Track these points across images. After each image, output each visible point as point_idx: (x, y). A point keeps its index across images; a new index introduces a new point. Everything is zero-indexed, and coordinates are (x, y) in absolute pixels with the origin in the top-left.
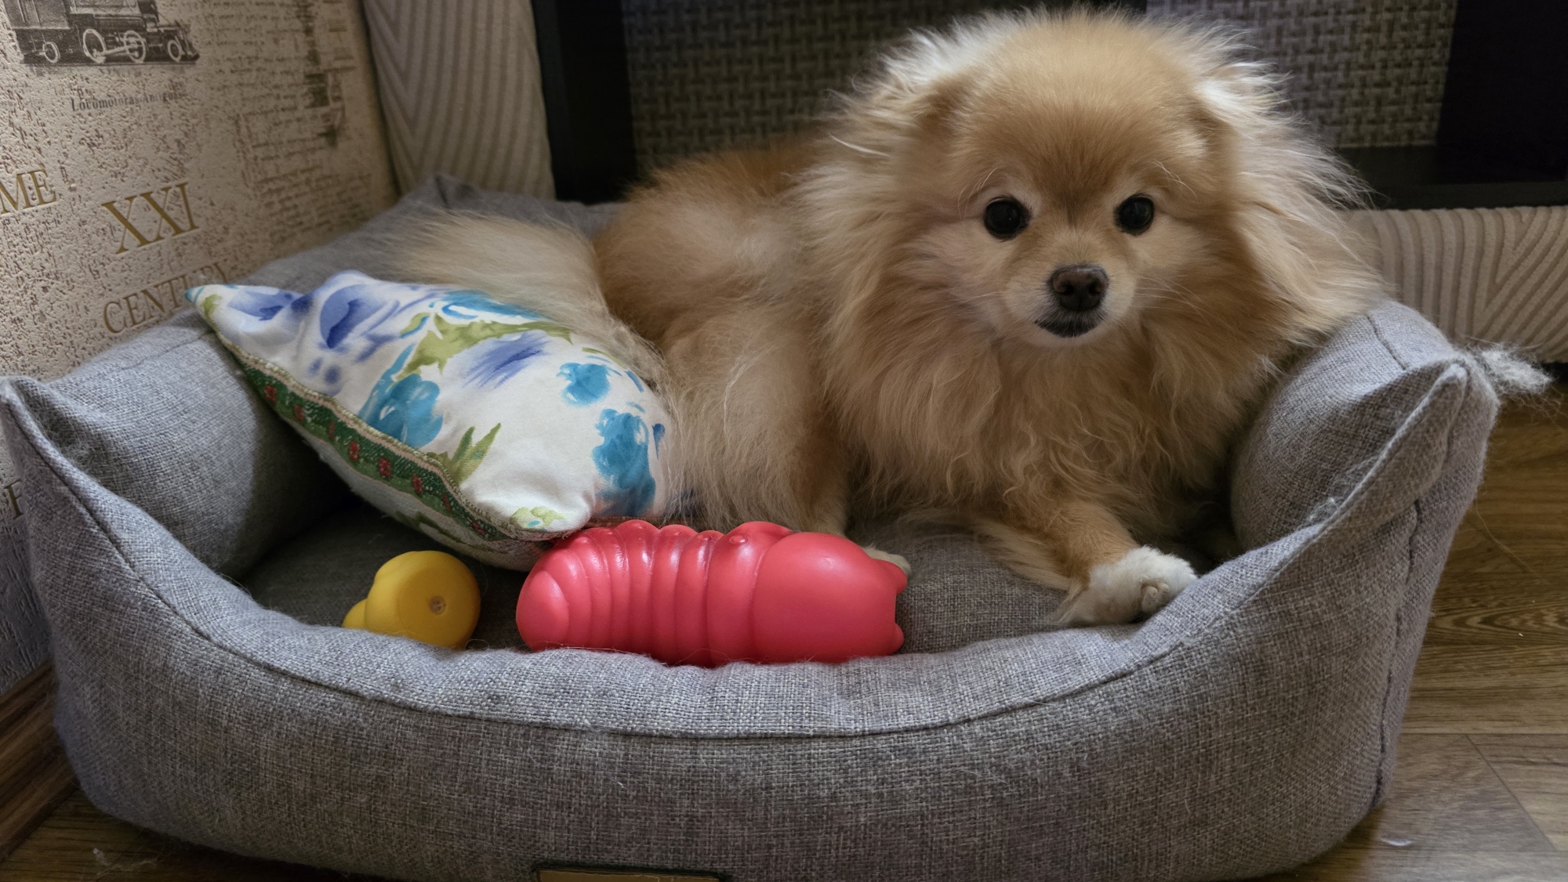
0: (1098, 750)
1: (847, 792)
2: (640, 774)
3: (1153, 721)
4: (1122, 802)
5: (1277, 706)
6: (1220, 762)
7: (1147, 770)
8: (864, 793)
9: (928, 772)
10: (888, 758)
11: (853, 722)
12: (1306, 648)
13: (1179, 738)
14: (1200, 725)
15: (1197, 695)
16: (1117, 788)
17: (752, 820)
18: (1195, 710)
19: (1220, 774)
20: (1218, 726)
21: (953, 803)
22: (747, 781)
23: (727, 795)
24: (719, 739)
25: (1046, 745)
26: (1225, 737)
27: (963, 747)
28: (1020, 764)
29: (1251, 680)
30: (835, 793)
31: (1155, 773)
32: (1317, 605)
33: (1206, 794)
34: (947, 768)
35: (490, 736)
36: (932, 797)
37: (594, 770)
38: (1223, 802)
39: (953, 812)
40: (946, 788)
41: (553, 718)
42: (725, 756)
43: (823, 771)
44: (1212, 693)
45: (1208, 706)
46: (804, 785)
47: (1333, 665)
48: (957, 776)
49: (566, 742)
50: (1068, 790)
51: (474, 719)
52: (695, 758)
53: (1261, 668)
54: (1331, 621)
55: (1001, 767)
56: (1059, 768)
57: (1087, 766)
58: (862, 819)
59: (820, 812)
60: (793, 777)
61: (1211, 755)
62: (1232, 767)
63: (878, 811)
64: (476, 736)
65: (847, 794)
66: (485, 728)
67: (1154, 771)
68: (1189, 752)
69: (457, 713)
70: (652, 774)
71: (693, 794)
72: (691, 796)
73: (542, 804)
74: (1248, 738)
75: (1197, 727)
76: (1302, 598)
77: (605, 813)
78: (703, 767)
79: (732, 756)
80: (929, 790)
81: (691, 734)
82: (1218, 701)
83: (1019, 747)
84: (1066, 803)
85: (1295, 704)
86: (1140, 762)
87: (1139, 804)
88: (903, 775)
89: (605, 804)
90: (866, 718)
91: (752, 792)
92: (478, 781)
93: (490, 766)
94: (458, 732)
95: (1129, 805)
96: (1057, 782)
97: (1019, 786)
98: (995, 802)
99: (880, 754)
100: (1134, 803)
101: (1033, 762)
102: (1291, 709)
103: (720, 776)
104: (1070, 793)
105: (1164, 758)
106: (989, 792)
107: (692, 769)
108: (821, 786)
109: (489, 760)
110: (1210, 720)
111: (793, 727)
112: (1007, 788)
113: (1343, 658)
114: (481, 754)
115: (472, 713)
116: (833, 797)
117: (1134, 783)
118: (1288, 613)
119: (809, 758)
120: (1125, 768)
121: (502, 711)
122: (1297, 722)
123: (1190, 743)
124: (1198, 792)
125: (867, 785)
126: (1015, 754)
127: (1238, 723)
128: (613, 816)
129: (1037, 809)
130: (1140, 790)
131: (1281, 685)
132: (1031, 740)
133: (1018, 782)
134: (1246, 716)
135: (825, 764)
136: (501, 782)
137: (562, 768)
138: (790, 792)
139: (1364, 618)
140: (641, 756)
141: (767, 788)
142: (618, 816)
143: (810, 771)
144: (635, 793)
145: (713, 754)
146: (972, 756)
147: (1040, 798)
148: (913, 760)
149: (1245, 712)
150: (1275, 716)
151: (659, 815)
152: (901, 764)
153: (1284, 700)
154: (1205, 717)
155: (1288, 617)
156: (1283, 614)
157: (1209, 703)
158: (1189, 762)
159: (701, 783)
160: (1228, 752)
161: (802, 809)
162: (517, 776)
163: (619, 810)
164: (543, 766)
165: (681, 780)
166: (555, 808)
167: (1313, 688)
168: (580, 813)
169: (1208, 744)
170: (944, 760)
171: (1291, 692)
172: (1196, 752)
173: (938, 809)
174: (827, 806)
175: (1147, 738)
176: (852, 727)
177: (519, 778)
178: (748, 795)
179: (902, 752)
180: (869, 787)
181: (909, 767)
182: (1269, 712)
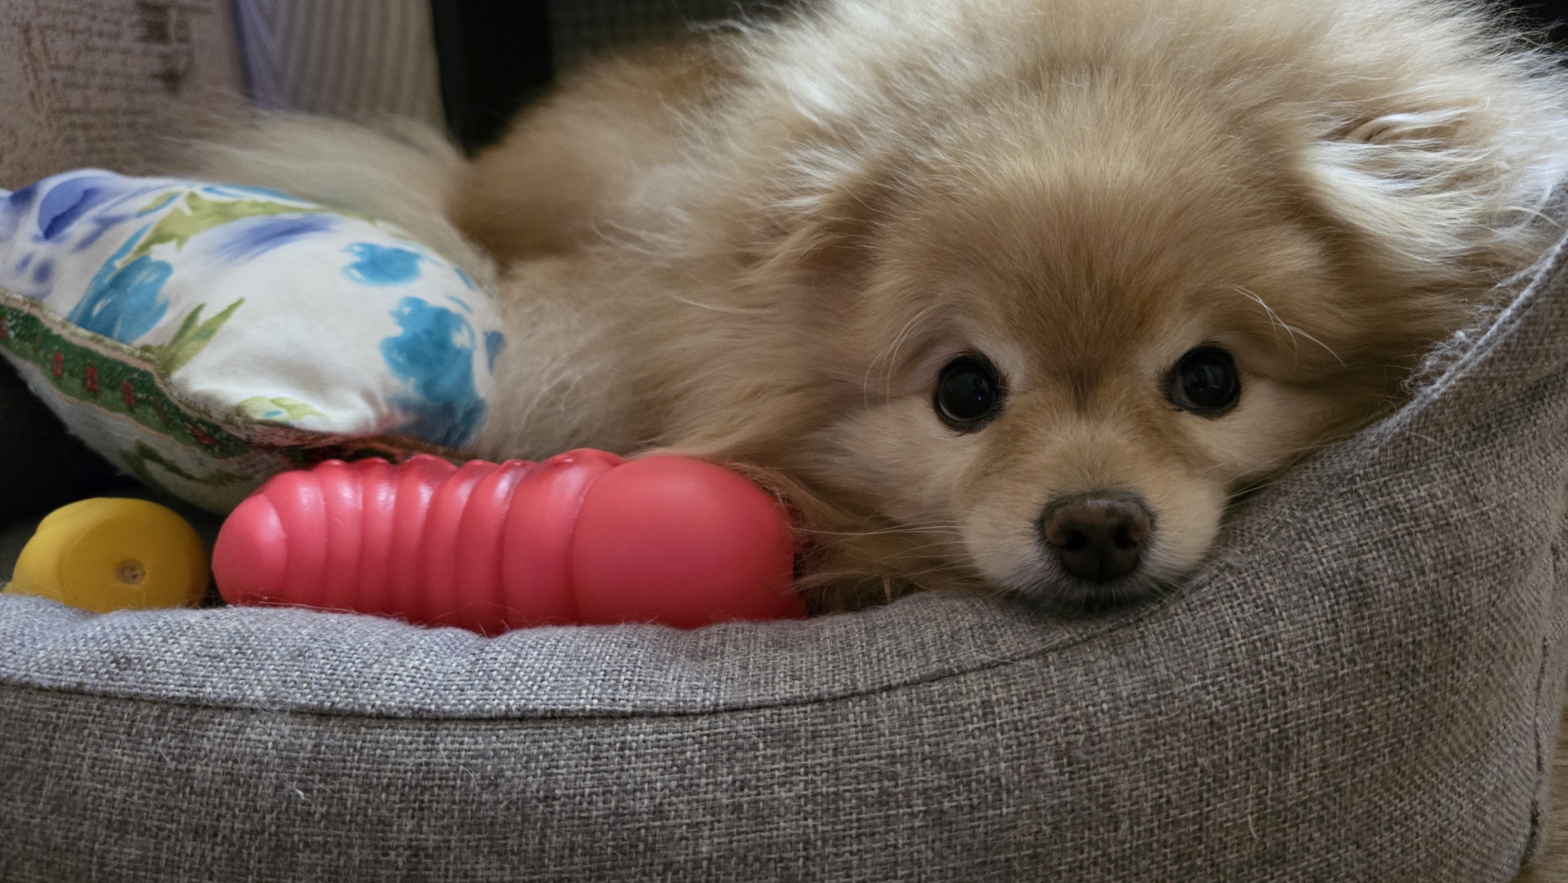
0: (1102, 730)
1: (681, 803)
2: (335, 776)
3: (1191, 682)
4: (1143, 819)
5: (1390, 656)
6: (1303, 751)
7: (1184, 764)
8: (709, 804)
9: (818, 769)
10: (754, 747)
11: (701, 691)
12: (1429, 561)
13: (1235, 709)
14: (1268, 687)
15: (1260, 640)
16: (1135, 793)
17: (518, 854)
18: (1258, 663)
19: (1303, 771)
20: (1296, 689)
21: (858, 820)
22: (513, 787)
23: (478, 810)
24: (474, 720)
25: (1015, 723)
26: (1310, 707)
27: (878, 729)
28: (973, 756)
29: (1345, 613)
30: (661, 804)
31: (1197, 769)
32: (1440, 495)
33: (1281, 807)
34: (849, 761)
35: (103, 720)
36: (823, 811)
37: (260, 771)
38: (1310, 821)
39: (858, 836)
40: (848, 795)
41: (209, 689)
42: (482, 747)
43: (643, 769)
44: (1284, 636)
45: (1278, 657)
46: (611, 792)
47: (1474, 591)
48: (868, 775)
49: (223, 727)
50: (1053, 798)
51: (82, 693)
52: (432, 749)
53: (1360, 594)
54: (1465, 519)
55: (941, 761)
56: (1038, 760)
57: (1083, 757)
58: (704, 849)
59: (634, 837)
60: (592, 779)
61: (1287, 738)
62: (1322, 761)
63: (732, 834)
64: (82, 721)
65: (681, 806)
66: (98, 709)
67: (1196, 765)
68: (1252, 734)
69: (57, 684)
70: (357, 776)
71: (421, 809)
72: (418, 814)
73: (170, 830)
74: (1345, 711)
75: (1263, 692)
76: (1414, 487)
77: (273, 844)
78: (443, 764)
79: (494, 746)
80: (819, 798)
81: (429, 711)
82: (1294, 649)
83: (971, 727)
84: (1049, 818)
85: (1419, 653)
86: (1172, 749)
87: (1173, 823)
88: (777, 773)
89: (273, 828)
90: (723, 686)
91: (519, 805)
92: (75, 793)
93: (97, 769)
94: (54, 714)
95: (1156, 824)
96: (1034, 783)
97: (970, 791)
98: (929, 818)
99: (740, 741)
100: (1164, 821)
101: (993, 751)
102: (1412, 662)
103: (469, 779)
104: (1056, 801)
105: (1210, 742)
106: (920, 801)
107: (424, 768)
108: (638, 794)
109: (95, 759)
110: (1282, 680)
111: (600, 700)
112: (950, 795)
113: (1488, 581)
114: (85, 750)
115: (80, 684)
116: (658, 812)
117: (1163, 786)
118: (1396, 508)
119: (622, 749)
120: (1147, 759)
121: (131, 682)
122: (1422, 685)
123: (1252, 719)
124: (1269, 803)
125: (714, 791)
126: (963, 739)
127: (1328, 685)
128: (285, 849)
129: (1000, 830)
130: (1173, 797)
131: (1394, 621)
132: (990, 717)
133: (968, 784)
134: (1340, 673)
135: (649, 757)
136: (110, 795)
137: (210, 769)
138: (585, 805)
139: (1514, 520)
140: (341, 747)
141: (546, 798)
142: (294, 848)
143: (622, 770)
144: (324, 809)
145: (462, 743)
146: (892, 742)
147: (1005, 810)
148: (794, 750)
149: (1338, 667)
150: (1388, 673)
151: (362, 847)
152: (774, 755)
153: (1400, 646)
154: (1274, 674)
155: (1396, 514)
156: (1386, 510)
157: (1281, 652)
158: (1252, 749)
159: (436, 790)
160: (1316, 735)
161: (603, 833)
162: (136, 784)
163: (296, 838)
164: (180, 767)
165: (404, 786)
166: (191, 836)
167: (1445, 626)
168: (232, 845)
169: (1282, 720)
170: (845, 750)
171: (1410, 633)
172: (1262, 735)
173: (834, 830)
174: (647, 828)
175: (1183, 710)
176: (699, 699)
177: (140, 787)
178: (513, 811)
179: (776, 738)
180: (718, 795)
181: (787, 761)
182: (1377, 667)
